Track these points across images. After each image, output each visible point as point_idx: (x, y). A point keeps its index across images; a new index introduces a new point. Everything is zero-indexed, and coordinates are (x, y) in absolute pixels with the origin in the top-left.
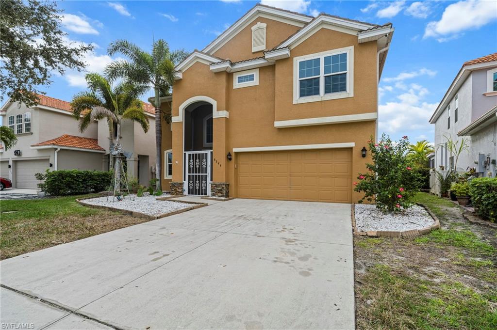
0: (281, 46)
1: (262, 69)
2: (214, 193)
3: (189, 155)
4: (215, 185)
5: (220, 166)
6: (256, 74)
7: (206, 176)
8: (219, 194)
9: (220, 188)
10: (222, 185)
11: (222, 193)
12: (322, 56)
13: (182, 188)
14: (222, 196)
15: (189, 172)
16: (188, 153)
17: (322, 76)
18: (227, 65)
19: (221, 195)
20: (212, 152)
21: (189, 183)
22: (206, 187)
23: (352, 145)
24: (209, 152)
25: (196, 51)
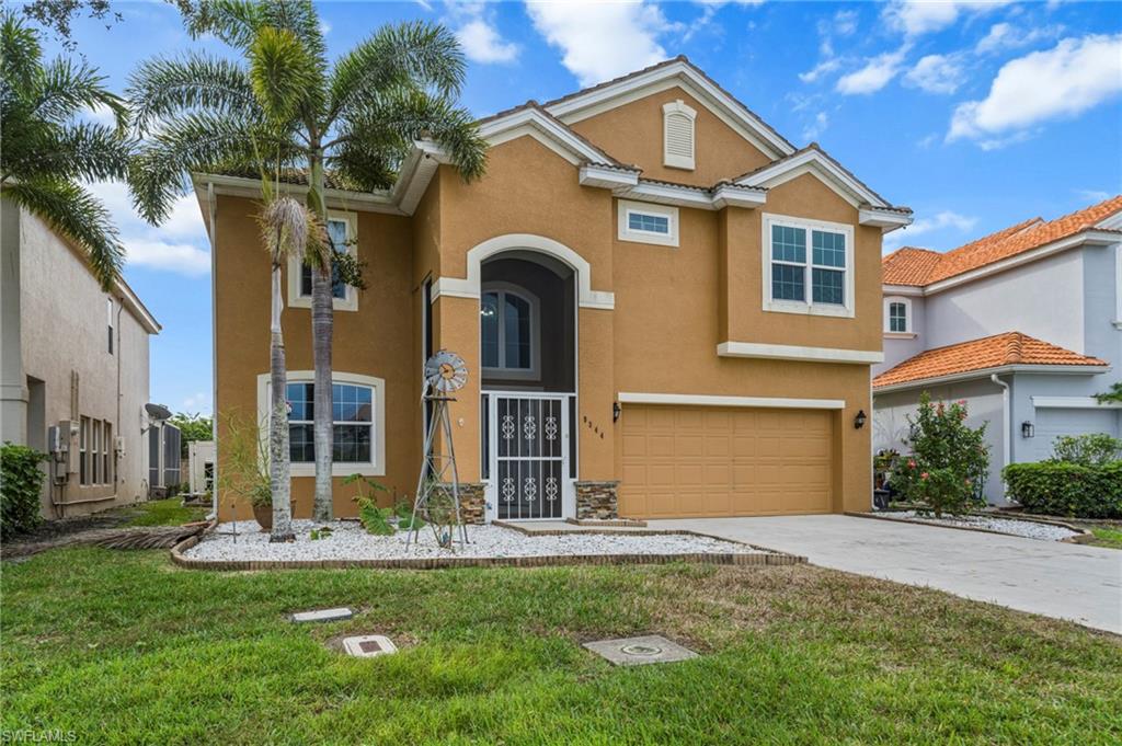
0: (743, 182)
1: (686, 211)
2: (588, 509)
3: (502, 402)
4: (589, 489)
5: (602, 436)
6: (672, 218)
7: (558, 464)
8: (600, 511)
9: (604, 496)
10: (608, 487)
11: (608, 509)
12: (810, 226)
13: (483, 502)
14: (609, 516)
15: (502, 452)
16: (495, 396)
17: (809, 265)
18: (631, 179)
19: (607, 513)
20: (572, 400)
21: (501, 484)
22: (559, 495)
23: (840, 404)
24: (564, 398)
25: (532, 104)
